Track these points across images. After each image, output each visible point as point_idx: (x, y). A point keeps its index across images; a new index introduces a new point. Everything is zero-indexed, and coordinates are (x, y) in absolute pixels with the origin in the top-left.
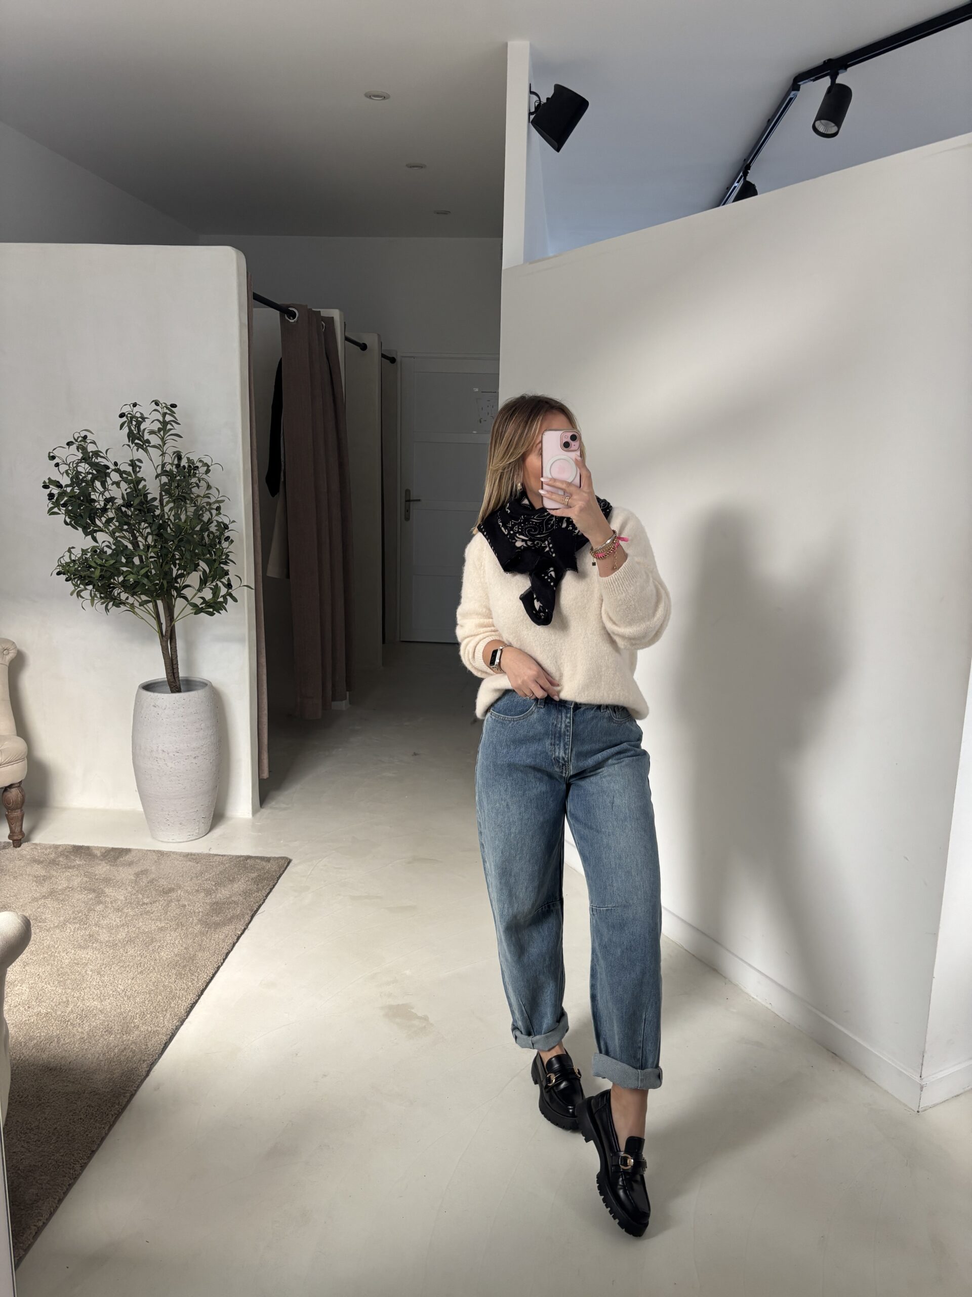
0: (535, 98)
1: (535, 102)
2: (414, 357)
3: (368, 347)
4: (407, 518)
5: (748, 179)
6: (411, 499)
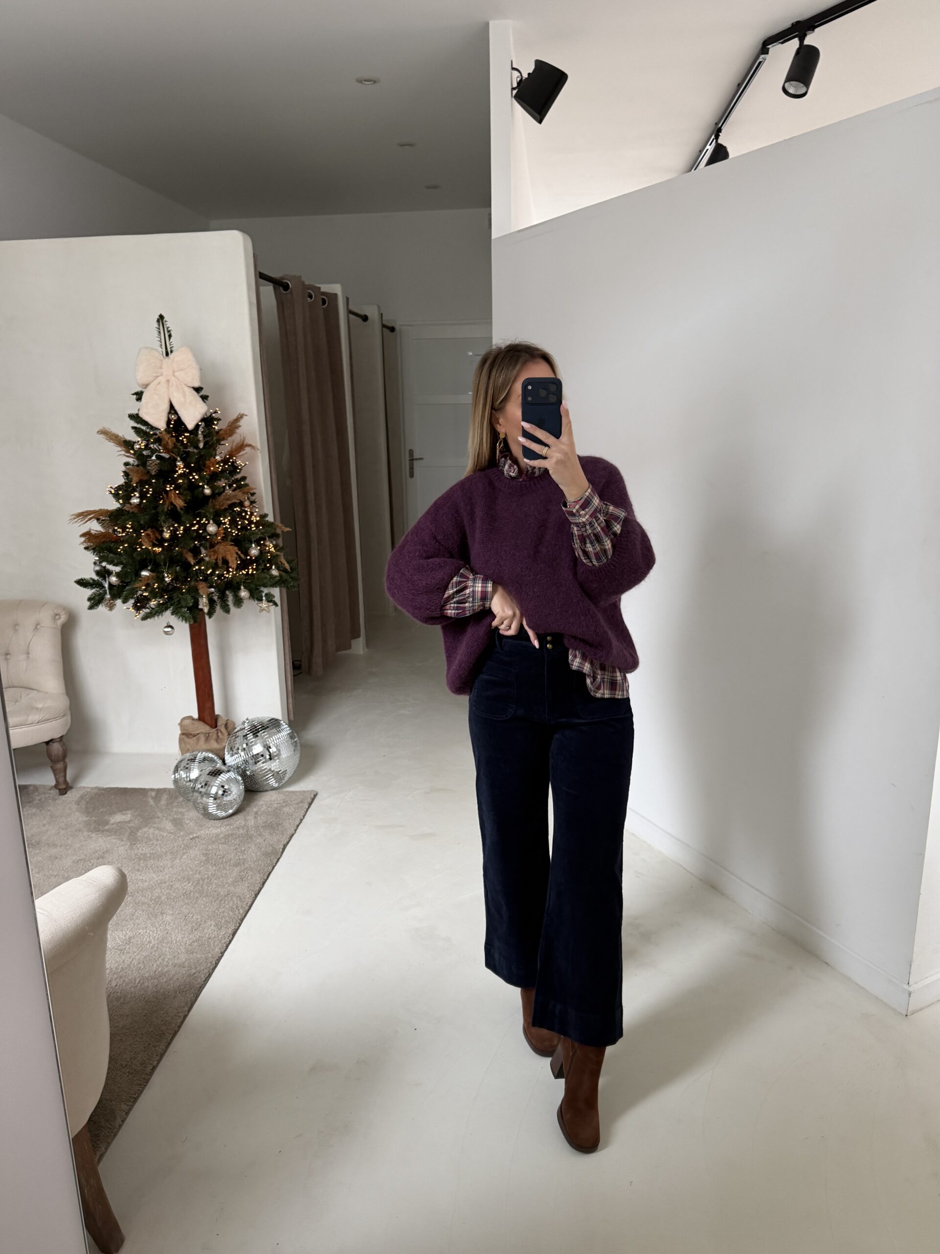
0: (516, 74)
1: (517, 77)
2: (411, 325)
3: (369, 319)
4: (412, 475)
5: (720, 141)
6: (415, 457)
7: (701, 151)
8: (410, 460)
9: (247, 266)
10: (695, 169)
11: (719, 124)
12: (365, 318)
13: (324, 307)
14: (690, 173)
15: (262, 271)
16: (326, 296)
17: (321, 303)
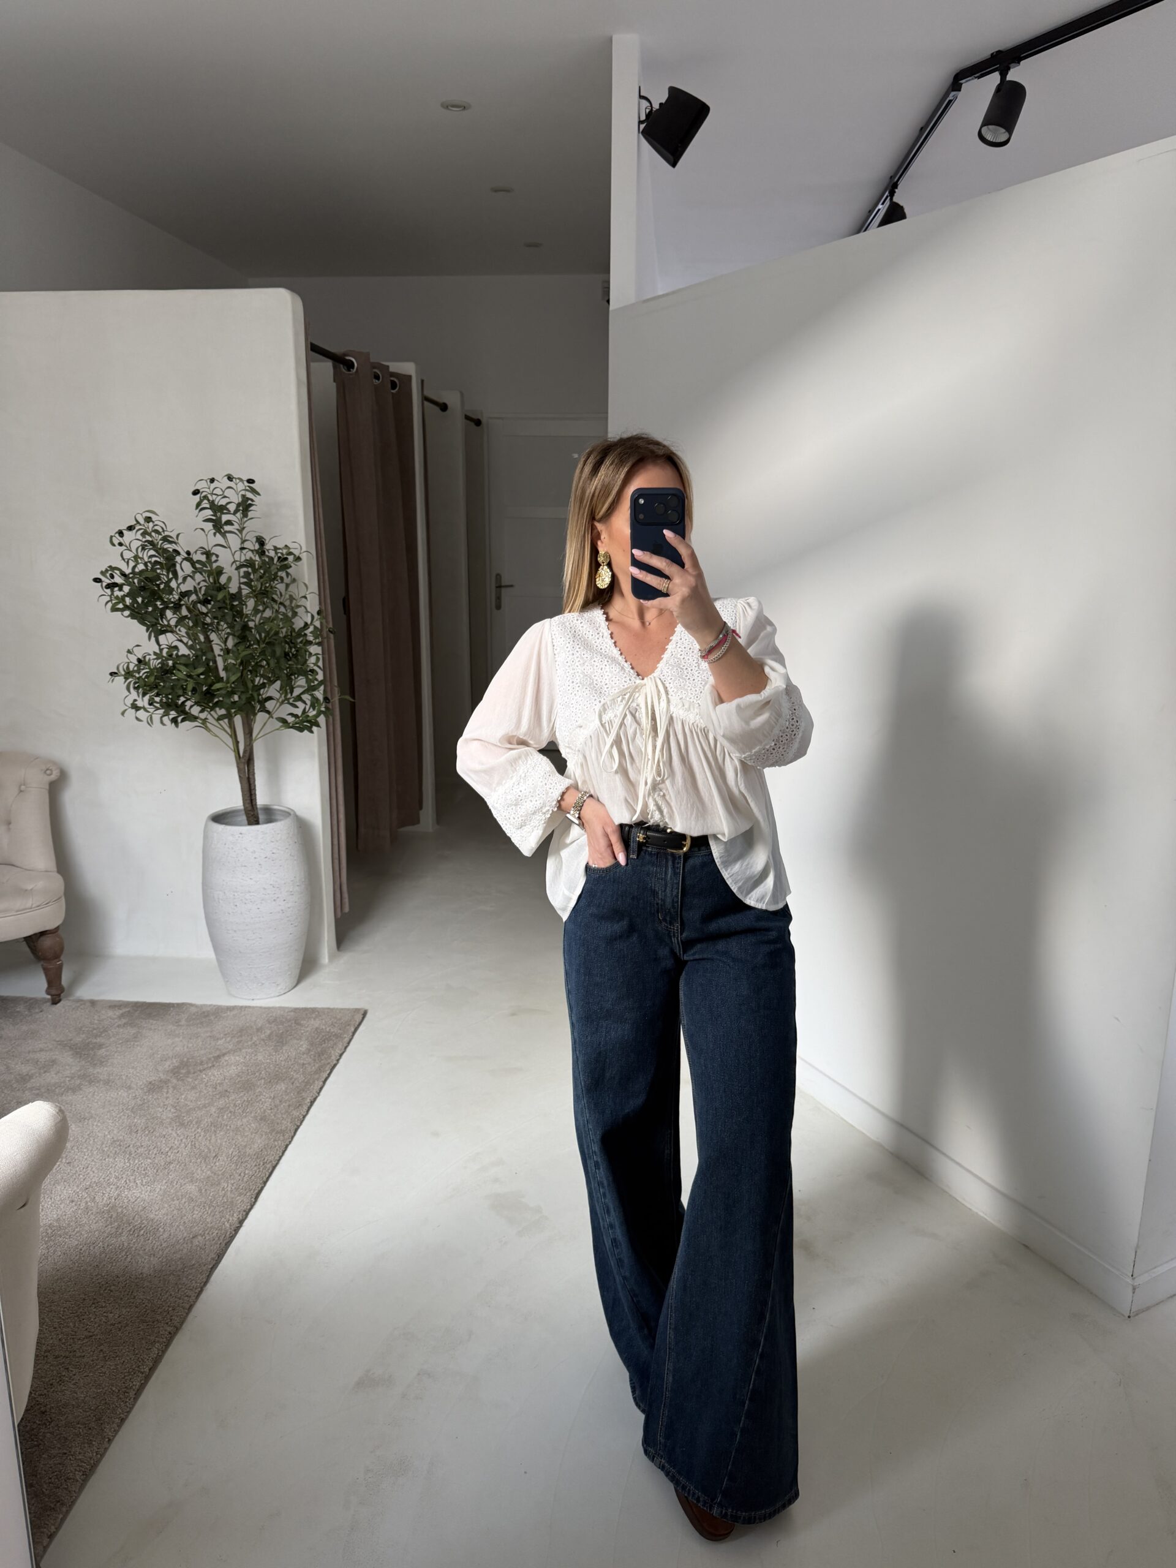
0: (645, 103)
1: (646, 108)
2: (504, 418)
3: (449, 407)
4: (499, 607)
5: (895, 199)
6: (503, 584)
7: (870, 212)
8: (497, 587)
9: (296, 334)
10: (865, 230)
11: (895, 178)
12: (444, 407)
13: (392, 391)
14: (859, 234)
15: (316, 343)
16: (397, 378)
17: (390, 386)
